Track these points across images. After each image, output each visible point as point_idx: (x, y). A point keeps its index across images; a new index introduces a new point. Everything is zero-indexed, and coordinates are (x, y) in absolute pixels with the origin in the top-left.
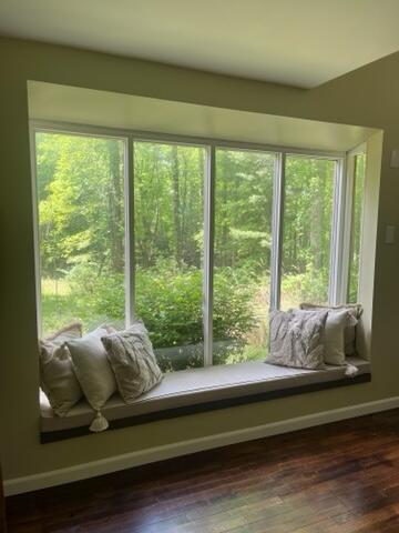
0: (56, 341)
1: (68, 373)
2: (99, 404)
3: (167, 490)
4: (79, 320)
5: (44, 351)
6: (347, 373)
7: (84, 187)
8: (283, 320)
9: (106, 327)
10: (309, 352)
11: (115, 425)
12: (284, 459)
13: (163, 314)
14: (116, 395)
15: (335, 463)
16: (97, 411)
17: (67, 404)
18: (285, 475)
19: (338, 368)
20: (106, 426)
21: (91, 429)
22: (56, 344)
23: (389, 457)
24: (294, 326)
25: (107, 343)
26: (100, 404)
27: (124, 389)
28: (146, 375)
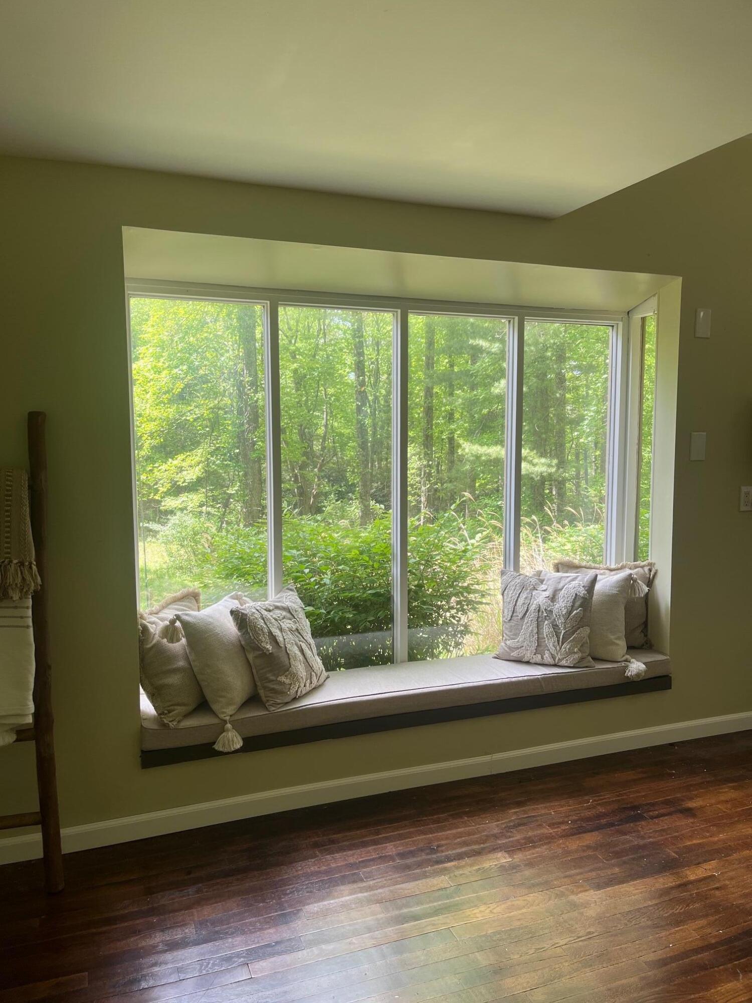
0: (161, 615)
1: (181, 663)
2: (227, 711)
3: (333, 842)
4: (195, 586)
5: (145, 629)
6: (628, 673)
7: (193, 369)
8: (523, 588)
9: (236, 597)
10: (565, 639)
11: (252, 744)
12: (519, 804)
13: (327, 580)
14: (253, 700)
15: (602, 810)
16: (225, 722)
17: (180, 710)
18: (519, 825)
19: (615, 665)
20: (238, 744)
21: (218, 747)
22: (162, 620)
23: (691, 804)
24: (541, 597)
25: (240, 618)
26: (230, 710)
27: (265, 688)
28: (300, 669)
